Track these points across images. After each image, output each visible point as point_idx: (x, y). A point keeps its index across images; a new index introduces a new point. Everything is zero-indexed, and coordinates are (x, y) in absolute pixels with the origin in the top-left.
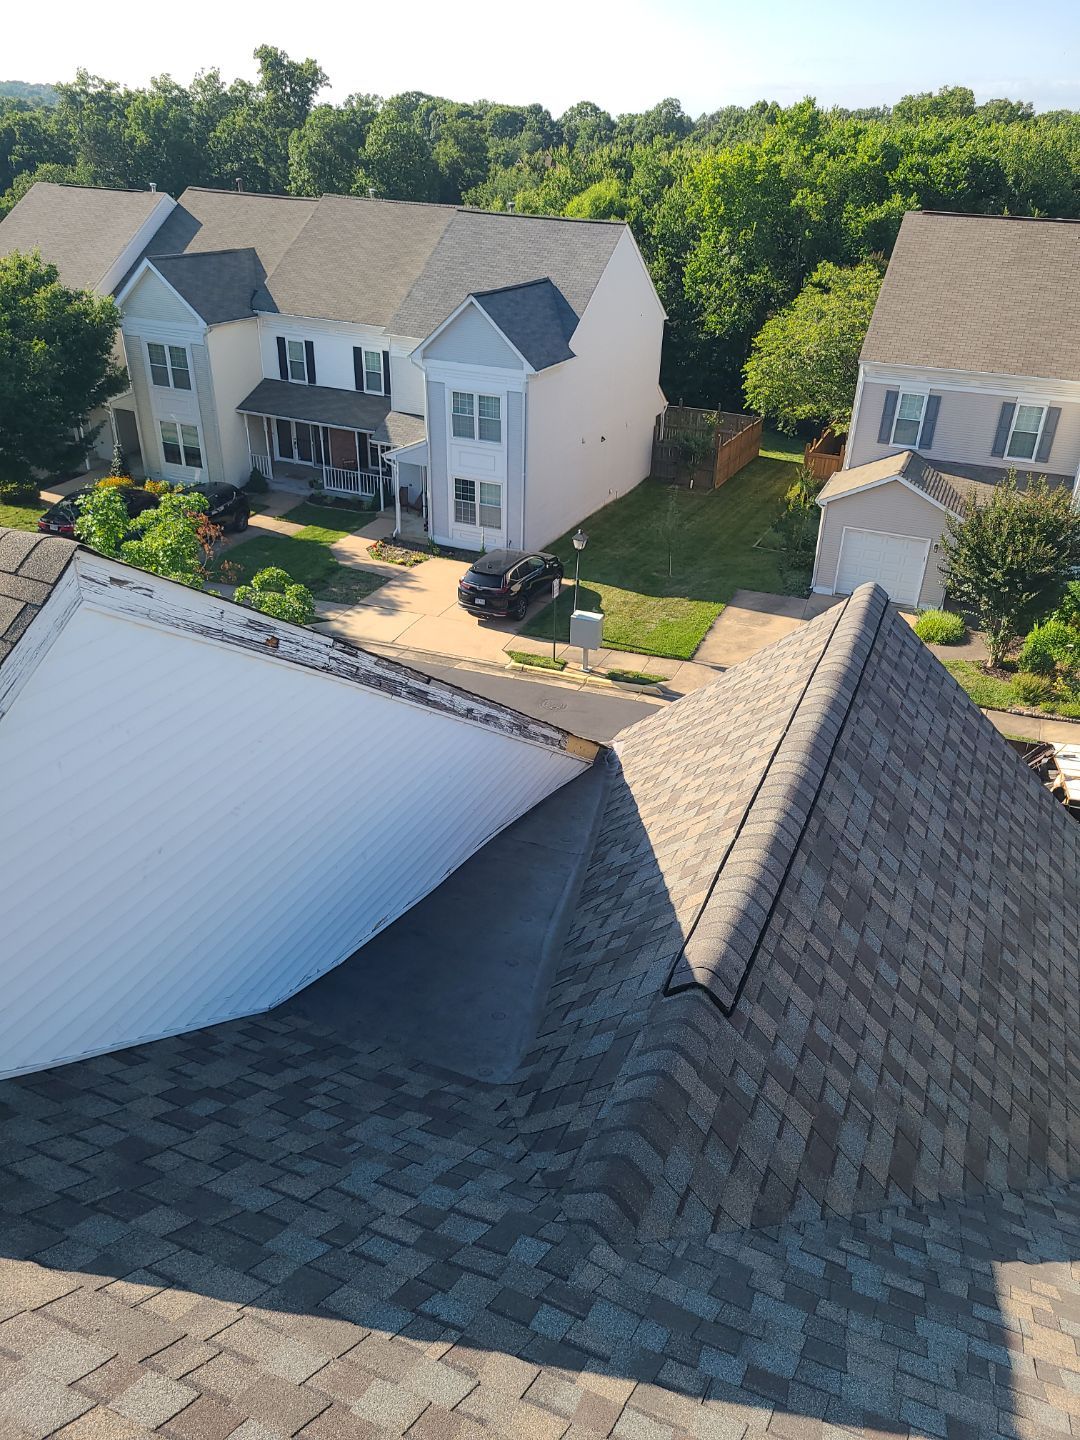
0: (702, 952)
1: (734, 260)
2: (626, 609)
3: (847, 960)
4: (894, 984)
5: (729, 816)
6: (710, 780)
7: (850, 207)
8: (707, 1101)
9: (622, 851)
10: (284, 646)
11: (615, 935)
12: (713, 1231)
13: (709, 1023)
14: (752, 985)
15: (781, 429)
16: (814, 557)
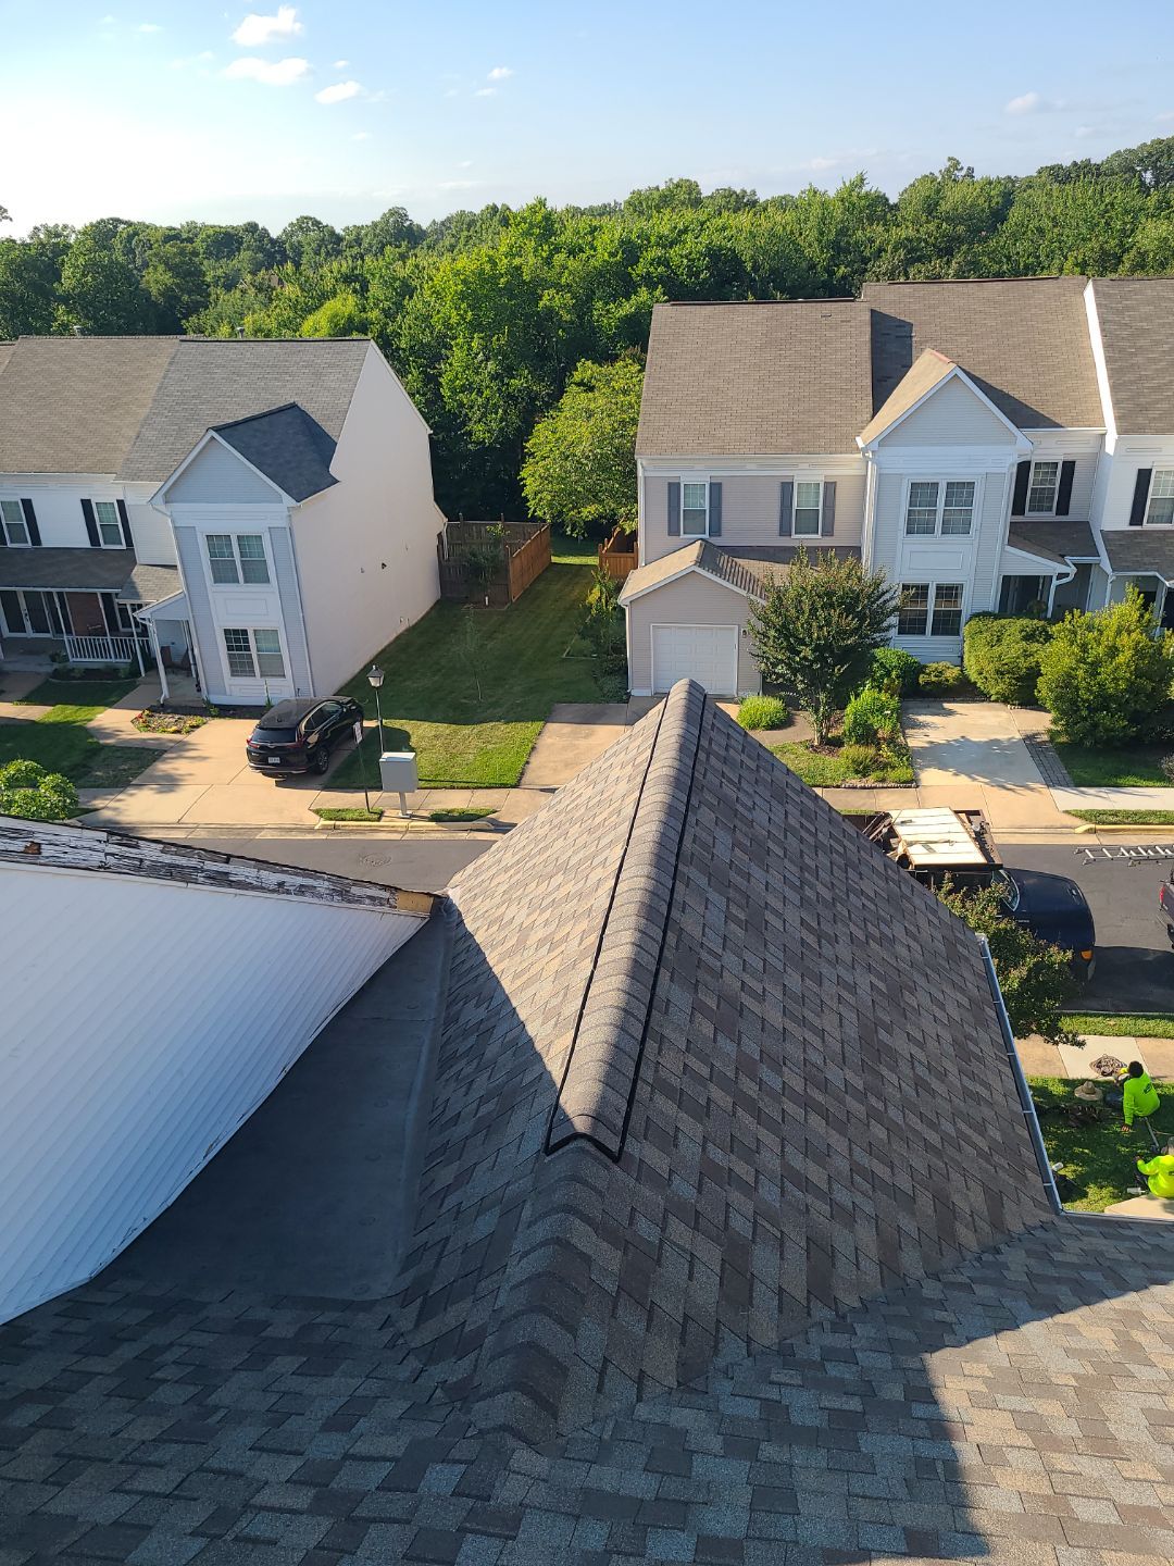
0: (578, 1098)
1: (491, 366)
2: (439, 743)
3: (728, 1074)
4: (779, 1088)
5: (582, 947)
6: (557, 912)
7: (600, 304)
8: (609, 1259)
9: (477, 1006)
10: (47, 851)
11: (482, 1100)
12: (639, 1399)
13: (597, 1172)
14: (637, 1121)
15: (569, 533)
16: (626, 659)
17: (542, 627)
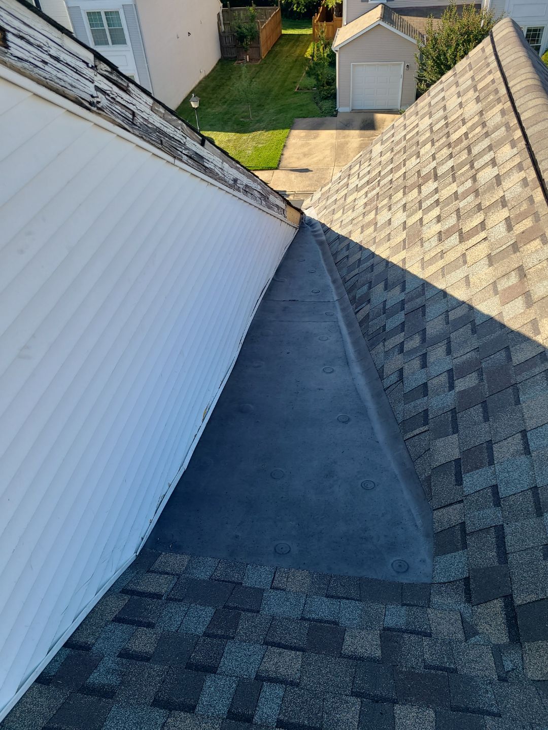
6: (451, 209)
9: (389, 289)
11: (454, 374)
15: (295, 9)
16: (335, 89)
17: (281, 73)
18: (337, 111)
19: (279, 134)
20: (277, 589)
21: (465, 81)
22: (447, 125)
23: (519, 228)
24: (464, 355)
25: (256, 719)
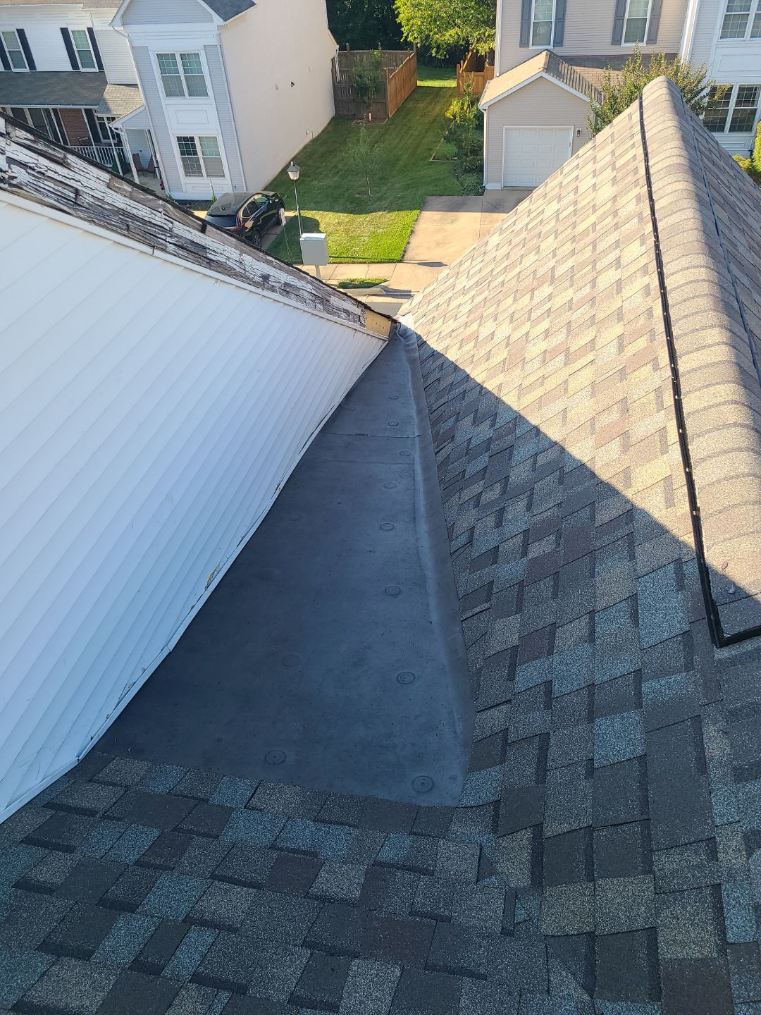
2: (341, 228)
6: (562, 321)
15: (434, 55)
16: (482, 160)
17: (413, 138)
18: (484, 188)
19: (407, 216)
20: (253, 809)
21: (604, 156)
22: (575, 211)
23: (631, 350)
24: (546, 510)
25: (167, 972)
